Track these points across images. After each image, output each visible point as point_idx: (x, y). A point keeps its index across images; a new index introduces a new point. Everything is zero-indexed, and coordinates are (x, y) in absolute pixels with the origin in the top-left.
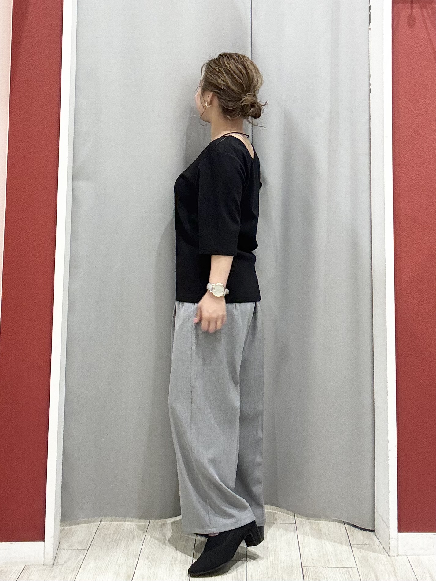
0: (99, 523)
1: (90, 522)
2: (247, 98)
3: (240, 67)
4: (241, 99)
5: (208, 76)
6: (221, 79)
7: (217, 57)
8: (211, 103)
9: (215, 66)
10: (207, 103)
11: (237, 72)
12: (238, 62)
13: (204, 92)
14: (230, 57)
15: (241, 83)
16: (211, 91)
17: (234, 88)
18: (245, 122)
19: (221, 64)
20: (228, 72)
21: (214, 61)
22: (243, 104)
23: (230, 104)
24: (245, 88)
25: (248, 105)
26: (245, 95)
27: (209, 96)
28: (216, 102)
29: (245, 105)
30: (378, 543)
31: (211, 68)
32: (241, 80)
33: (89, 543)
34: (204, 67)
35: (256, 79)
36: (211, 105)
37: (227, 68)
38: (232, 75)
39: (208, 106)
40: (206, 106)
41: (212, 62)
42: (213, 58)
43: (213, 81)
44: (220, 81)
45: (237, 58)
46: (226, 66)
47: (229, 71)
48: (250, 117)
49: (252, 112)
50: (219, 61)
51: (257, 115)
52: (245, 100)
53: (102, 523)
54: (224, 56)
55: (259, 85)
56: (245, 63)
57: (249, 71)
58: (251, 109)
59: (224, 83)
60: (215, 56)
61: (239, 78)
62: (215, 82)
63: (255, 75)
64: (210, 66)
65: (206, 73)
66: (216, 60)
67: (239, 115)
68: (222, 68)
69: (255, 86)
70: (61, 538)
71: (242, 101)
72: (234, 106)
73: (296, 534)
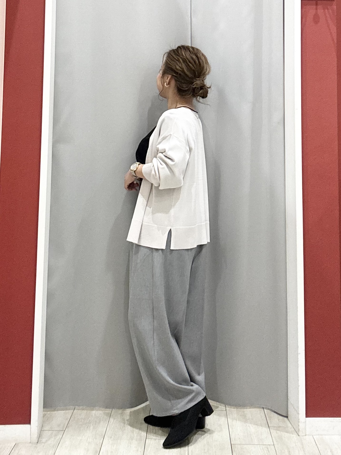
0: (73, 411)
1: (67, 409)
2: (198, 82)
3: (194, 57)
4: (193, 83)
5: (168, 62)
6: (179, 66)
7: (176, 48)
8: (169, 83)
9: (175, 55)
10: (166, 84)
11: (192, 61)
12: (193, 53)
13: (164, 74)
14: (187, 48)
15: (194, 70)
16: (170, 74)
17: (188, 73)
18: (194, 100)
19: (179, 54)
20: (184, 61)
21: (173, 51)
22: (194, 86)
23: (184, 86)
24: (197, 74)
25: (198, 88)
26: (196, 80)
27: (168, 78)
28: (173, 83)
29: (195, 87)
30: (289, 425)
31: (171, 56)
32: (194, 67)
33: (66, 425)
34: (165, 55)
35: (205, 68)
36: (169, 85)
37: (184, 57)
38: (187, 63)
39: (167, 86)
40: (165, 85)
41: (172, 51)
42: (173, 49)
43: (173, 66)
44: (178, 67)
45: (192, 50)
46: (183, 56)
47: (186, 60)
48: (199, 97)
49: (201, 93)
50: (178, 52)
51: (204, 96)
52: (196, 83)
53: (75, 411)
54: (181, 47)
55: (207, 73)
56: (198, 55)
57: (201, 61)
58: (200, 91)
59: (180, 69)
60: (175, 47)
61: (193, 66)
62: (174, 67)
63: (205, 65)
64: (170, 54)
65: (167, 60)
66: (175, 51)
67: (190, 95)
68: (180, 57)
69: (205, 73)
70: (44, 422)
71: (194, 84)
72: (187, 87)
73: (226, 418)
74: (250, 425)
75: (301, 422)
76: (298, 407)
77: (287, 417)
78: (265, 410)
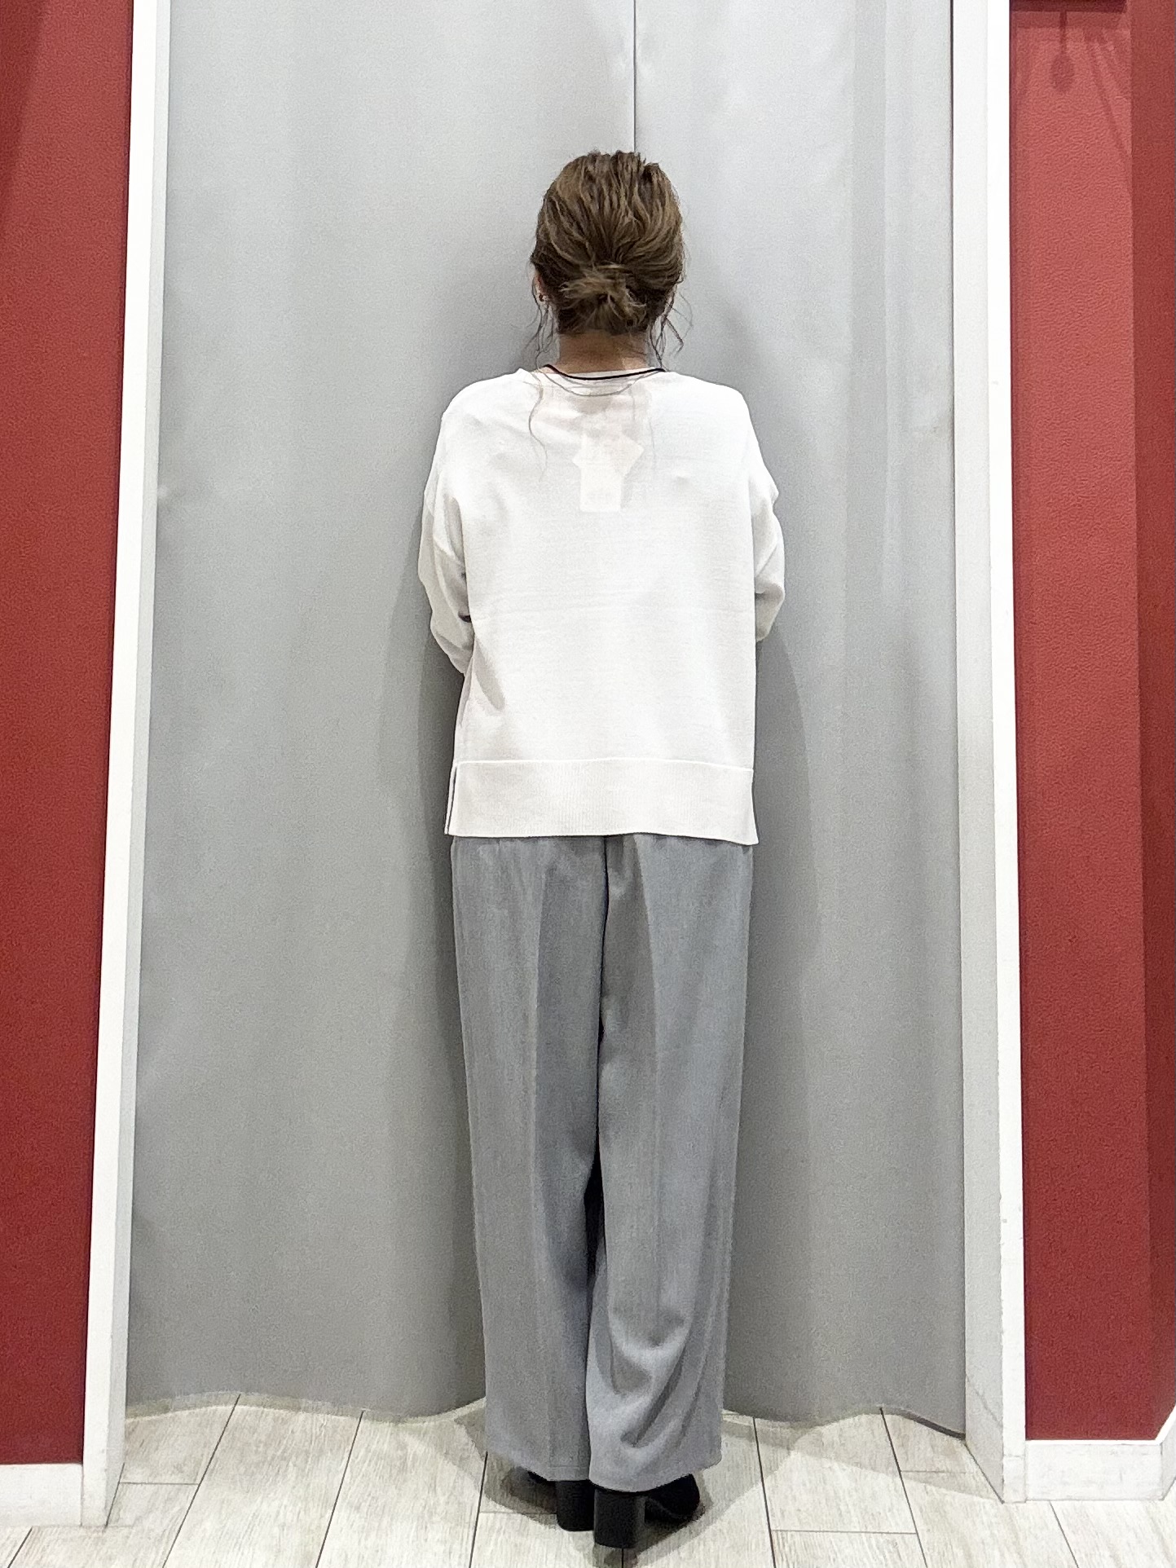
0: (231, 1407)
30: (972, 1467)
33: (202, 1466)
53: (239, 1408)
70: (127, 1454)
73: (754, 1443)
74: (836, 1465)
75: (1010, 1455)
76: (1000, 1405)
77: (961, 1436)
78: (888, 1417)
